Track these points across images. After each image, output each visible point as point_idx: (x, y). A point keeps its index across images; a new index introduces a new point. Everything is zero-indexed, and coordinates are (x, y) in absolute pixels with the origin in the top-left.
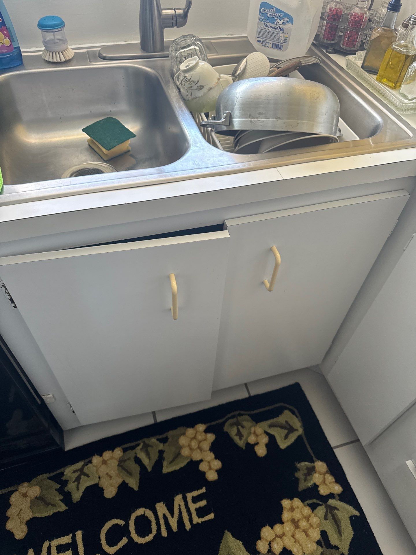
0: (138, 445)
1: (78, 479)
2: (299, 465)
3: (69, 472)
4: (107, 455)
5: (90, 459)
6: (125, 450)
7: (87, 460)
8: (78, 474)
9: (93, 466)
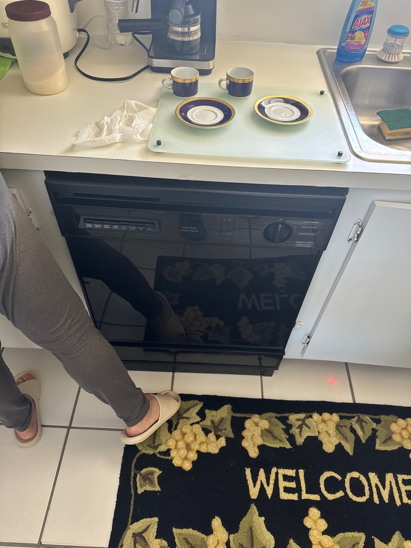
0: (354, 417)
1: (300, 427)
3: (293, 418)
4: (326, 416)
5: (311, 414)
6: (341, 418)
7: (308, 414)
8: (301, 422)
9: (314, 421)
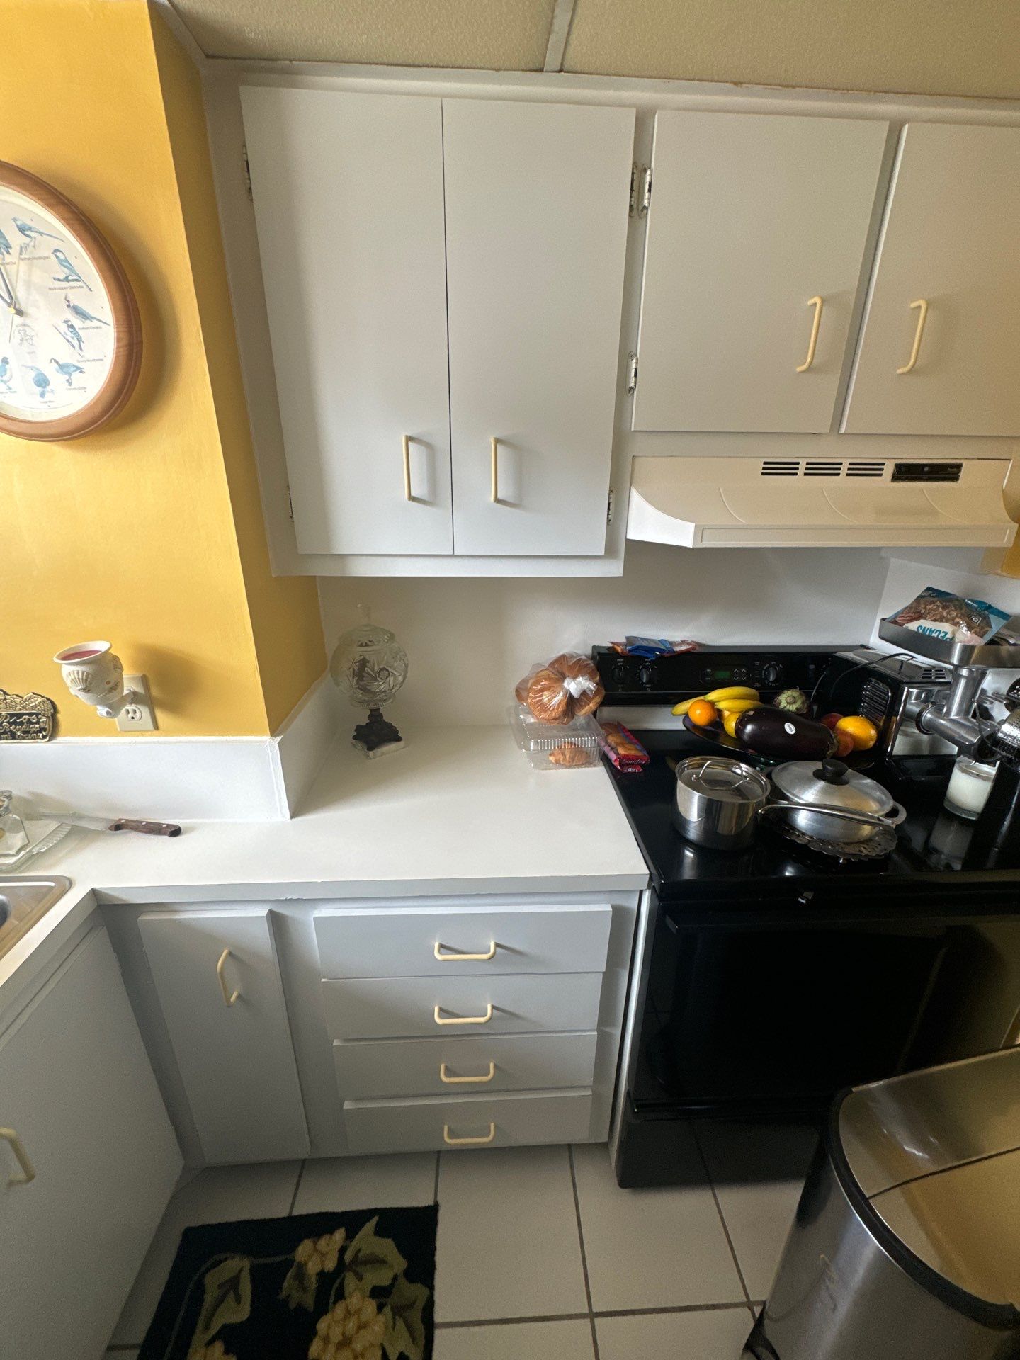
2: (284, 1293)
